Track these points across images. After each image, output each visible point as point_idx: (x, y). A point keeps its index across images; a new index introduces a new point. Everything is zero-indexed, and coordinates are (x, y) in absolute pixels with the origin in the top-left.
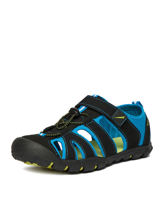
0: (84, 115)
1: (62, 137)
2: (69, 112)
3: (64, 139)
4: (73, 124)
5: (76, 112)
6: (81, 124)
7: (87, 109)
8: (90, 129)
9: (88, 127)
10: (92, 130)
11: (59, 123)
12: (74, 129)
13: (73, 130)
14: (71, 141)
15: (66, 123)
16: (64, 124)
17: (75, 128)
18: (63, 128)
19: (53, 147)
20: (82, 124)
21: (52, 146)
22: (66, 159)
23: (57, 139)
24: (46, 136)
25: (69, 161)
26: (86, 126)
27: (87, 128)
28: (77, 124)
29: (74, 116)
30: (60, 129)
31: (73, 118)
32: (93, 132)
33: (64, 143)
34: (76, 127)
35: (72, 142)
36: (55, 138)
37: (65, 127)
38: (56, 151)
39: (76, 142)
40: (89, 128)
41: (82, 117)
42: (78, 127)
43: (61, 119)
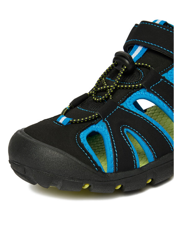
0: (143, 66)
1: (104, 121)
2: (114, 62)
3: (107, 126)
4: (123, 88)
5: (127, 61)
6: (138, 89)
7: (146, 51)
8: (159, 97)
9: (153, 93)
10: (161, 99)
11: (96, 89)
12: (126, 99)
13: (124, 101)
14: (123, 130)
15: (109, 88)
16: (106, 89)
17: (128, 97)
18: (105, 98)
19: (86, 151)
20: (142, 87)
21: (84, 149)
22: (115, 172)
23: (94, 126)
24: (72, 122)
25: (121, 174)
26: (149, 91)
27: (151, 95)
28: (130, 88)
29: (123, 72)
30: (99, 101)
31: (122, 74)
32: (164, 101)
33: (108, 135)
34: (130, 95)
35: (125, 132)
36: (89, 126)
37: (109, 96)
38: (91, 158)
39: (132, 130)
40: (156, 95)
41: (139, 72)
42: (135, 94)
43: (100, 79)
